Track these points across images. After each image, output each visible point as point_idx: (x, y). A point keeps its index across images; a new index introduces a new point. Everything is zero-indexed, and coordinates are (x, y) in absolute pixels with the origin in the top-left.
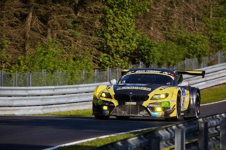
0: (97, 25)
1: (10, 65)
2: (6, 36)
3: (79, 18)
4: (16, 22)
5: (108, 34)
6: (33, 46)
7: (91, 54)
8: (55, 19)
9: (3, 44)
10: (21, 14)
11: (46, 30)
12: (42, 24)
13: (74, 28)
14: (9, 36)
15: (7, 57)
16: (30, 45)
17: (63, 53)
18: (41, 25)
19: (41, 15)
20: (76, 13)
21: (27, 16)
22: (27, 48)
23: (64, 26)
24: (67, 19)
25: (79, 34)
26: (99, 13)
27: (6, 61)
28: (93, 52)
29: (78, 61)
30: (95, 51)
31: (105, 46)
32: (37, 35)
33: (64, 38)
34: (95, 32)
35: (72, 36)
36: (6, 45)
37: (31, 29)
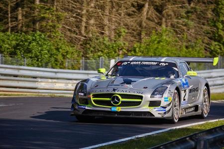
0: (210, 15)
1: (126, 52)
2: (124, 25)
3: (192, 8)
4: (133, 11)
5: (220, 24)
6: (148, 34)
7: (203, 42)
8: (169, 9)
9: (121, 32)
10: (138, 4)
11: (161, 19)
12: (158, 14)
13: (188, 17)
14: (126, 25)
15: (124, 44)
16: (146, 34)
17: (176, 41)
18: (156, 15)
19: (156, 6)
20: (190, 4)
21: (143, 6)
22: (142, 36)
23: (178, 16)
24: (181, 9)
25: (191, 23)
26: (212, 3)
27: (123, 48)
28: (206, 41)
29: (190, 49)
30: (206, 40)
31: (217, 35)
32: (152, 24)
33: (178, 27)
34: (208, 21)
35: (185, 25)
36: (123, 34)
37: (147, 18)
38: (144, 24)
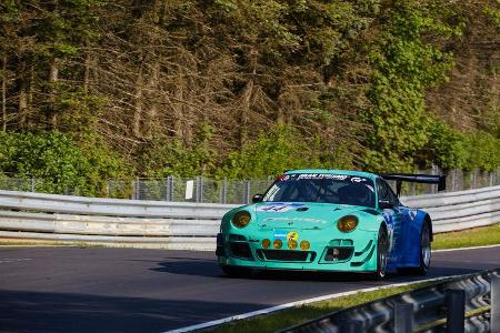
0: (361, 102)
1: (214, 168)
2: (210, 119)
3: (330, 90)
4: (227, 95)
5: (380, 118)
6: (254, 136)
7: (350, 150)
8: (291, 91)
9: (204, 132)
10: (235, 83)
11: (276, 109)
12: (270, 100)
13: (323, 106)
14: (213, 119)
15: (211, 153)
16: (249, 135)
17: (303, 148)
18: (267, 101)
19: (267, 85)
20: (326, 81)
21: (244, 85)
22: (243, 140)
23: (306, 104)
24: (310, 92)
25: (330, 117)
26: (365, 81)
27: (209, 160)
28: (354, 148)
30: (357, 146)
31: (374, 138)
32: (260, 118)
33: (305, 123)
34: (358, 112)
35: (318, 120)
36: (210, 134)
37: (250, 108)
38: (246, 119)
